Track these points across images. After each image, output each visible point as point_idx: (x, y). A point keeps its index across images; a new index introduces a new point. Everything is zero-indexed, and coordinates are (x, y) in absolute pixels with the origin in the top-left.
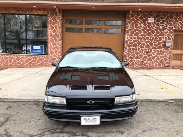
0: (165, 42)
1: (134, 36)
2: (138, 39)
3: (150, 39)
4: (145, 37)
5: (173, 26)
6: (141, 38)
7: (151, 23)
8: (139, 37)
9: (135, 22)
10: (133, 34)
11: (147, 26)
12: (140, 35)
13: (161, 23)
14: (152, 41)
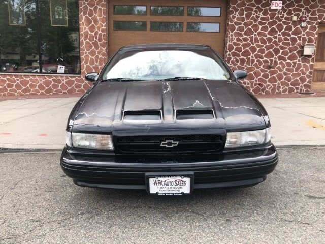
0: (303, 47)
1: (244, 36)
2: (251, 41)
3: (275, 42)
4: (265, 38)
5: (317, 16)
6: (256, 40)
7: (276, 10)
8: (254, 37)
9: (247, 9)
10: (243, 33)
11: (268, 16)
12: (256, 33)
13: (295, 10)
14: (277, 45)
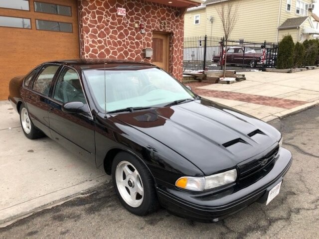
0: (144, 50)
1: (99, 39)
2: (105, 44)
3: (124, 45)
4: (116, 41)
5: (151, 25)
6: (109, 43)
7: (122, 16)
8: (107, 40)
9: (98, 13)
10: (97, 35)
11: (116, 21)
12: (108, 36)
13: (136, 18)
14: (126, 48)
